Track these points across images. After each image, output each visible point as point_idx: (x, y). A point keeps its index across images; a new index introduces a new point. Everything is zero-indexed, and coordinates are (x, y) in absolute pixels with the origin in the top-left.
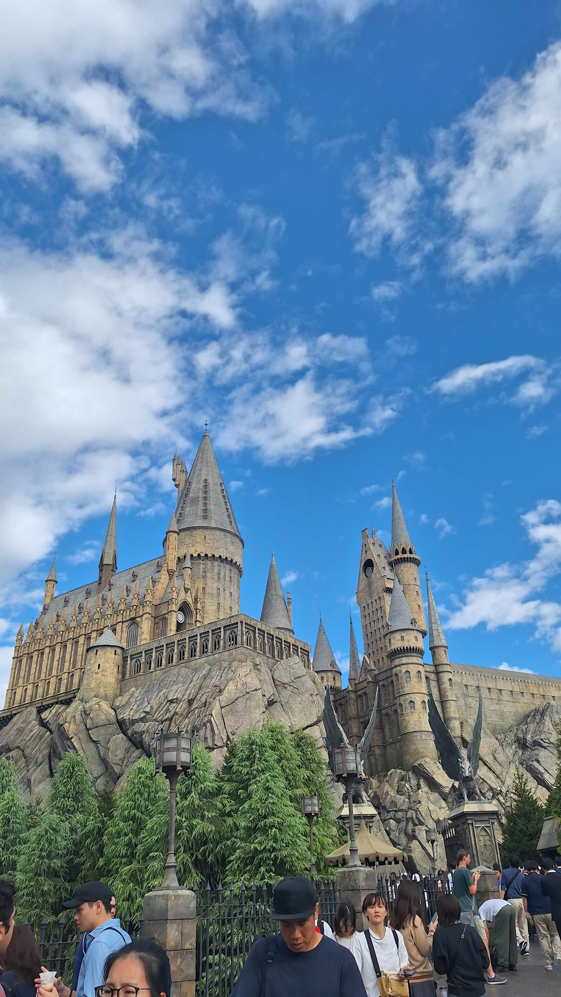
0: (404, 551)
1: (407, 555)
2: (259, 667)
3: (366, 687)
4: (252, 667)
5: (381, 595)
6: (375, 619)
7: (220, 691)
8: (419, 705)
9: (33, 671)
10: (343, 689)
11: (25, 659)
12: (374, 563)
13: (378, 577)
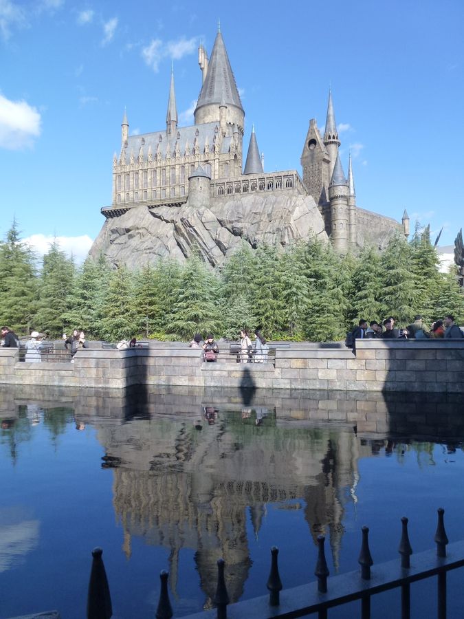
0: (334, 138)
1: (335, 140)
7: (290, 212)
8: (344, 226)
9: (131, 184)
11: (123, 175)
12: (317, 142)
13: (319, 151)
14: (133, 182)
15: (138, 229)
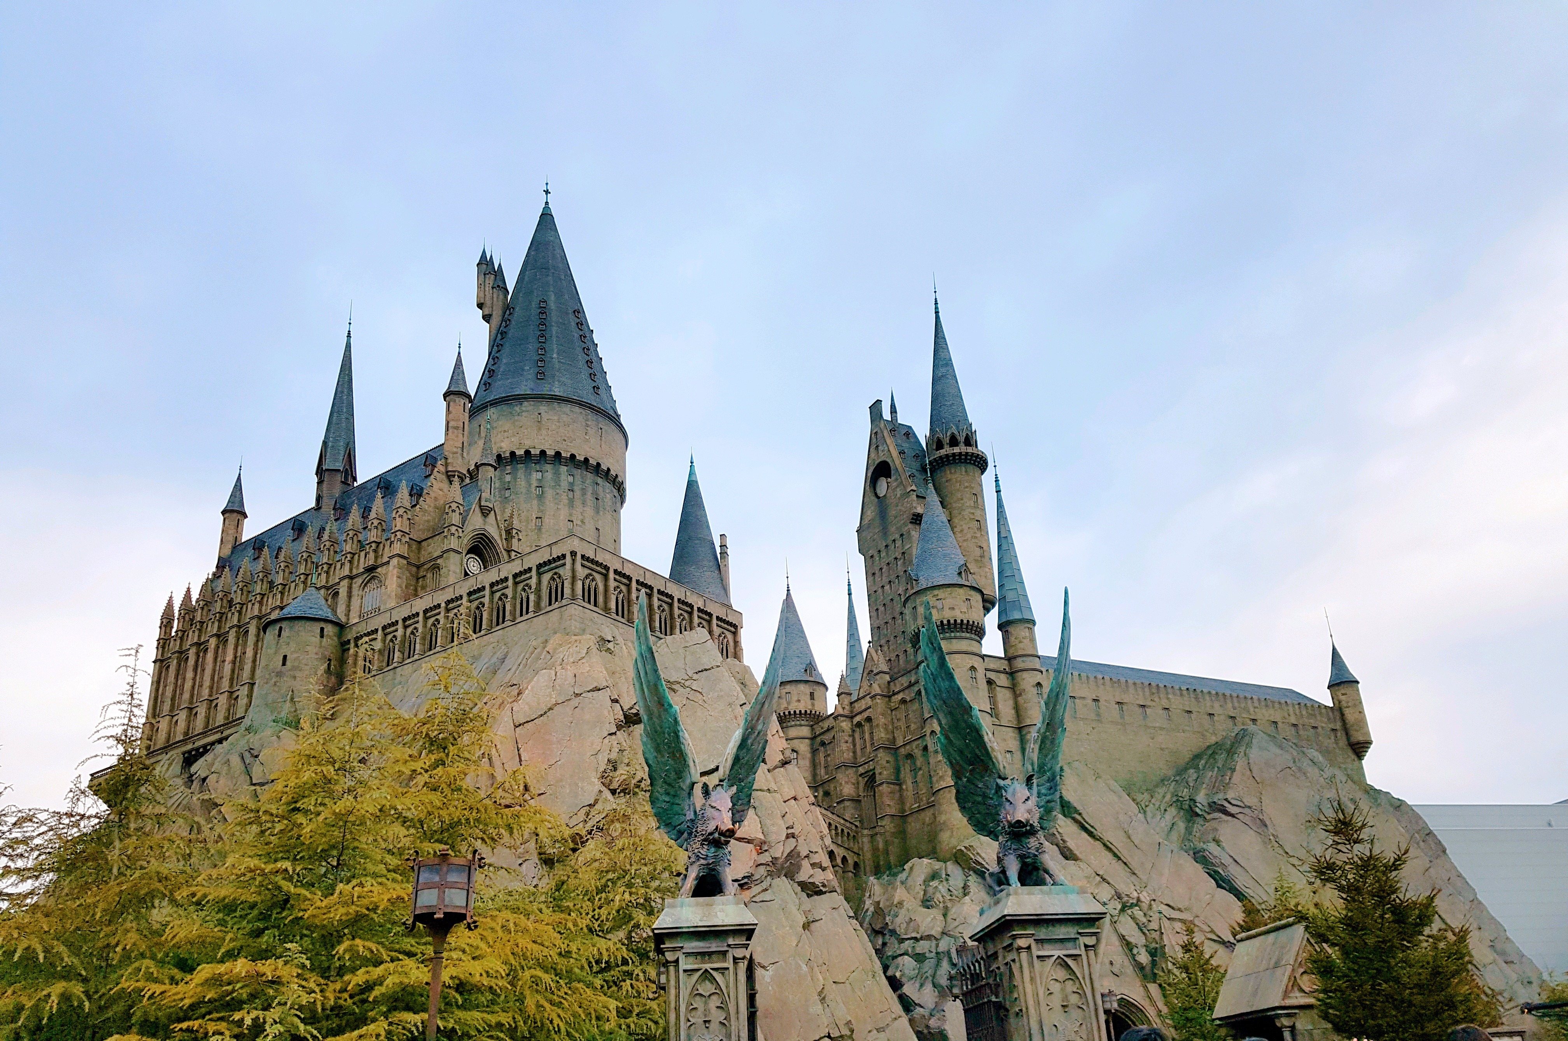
1: (958, 450)
2: (610, 645)
3: (870, 707)
4: (591, 644)
5: (904, 530)
6: (893, 577)
7: (520, 694)
9: (188, 685)
10: (829, 713)
11: (175, 661)
12: (892, 468)
13: (898, 495)
14: (194, 679)
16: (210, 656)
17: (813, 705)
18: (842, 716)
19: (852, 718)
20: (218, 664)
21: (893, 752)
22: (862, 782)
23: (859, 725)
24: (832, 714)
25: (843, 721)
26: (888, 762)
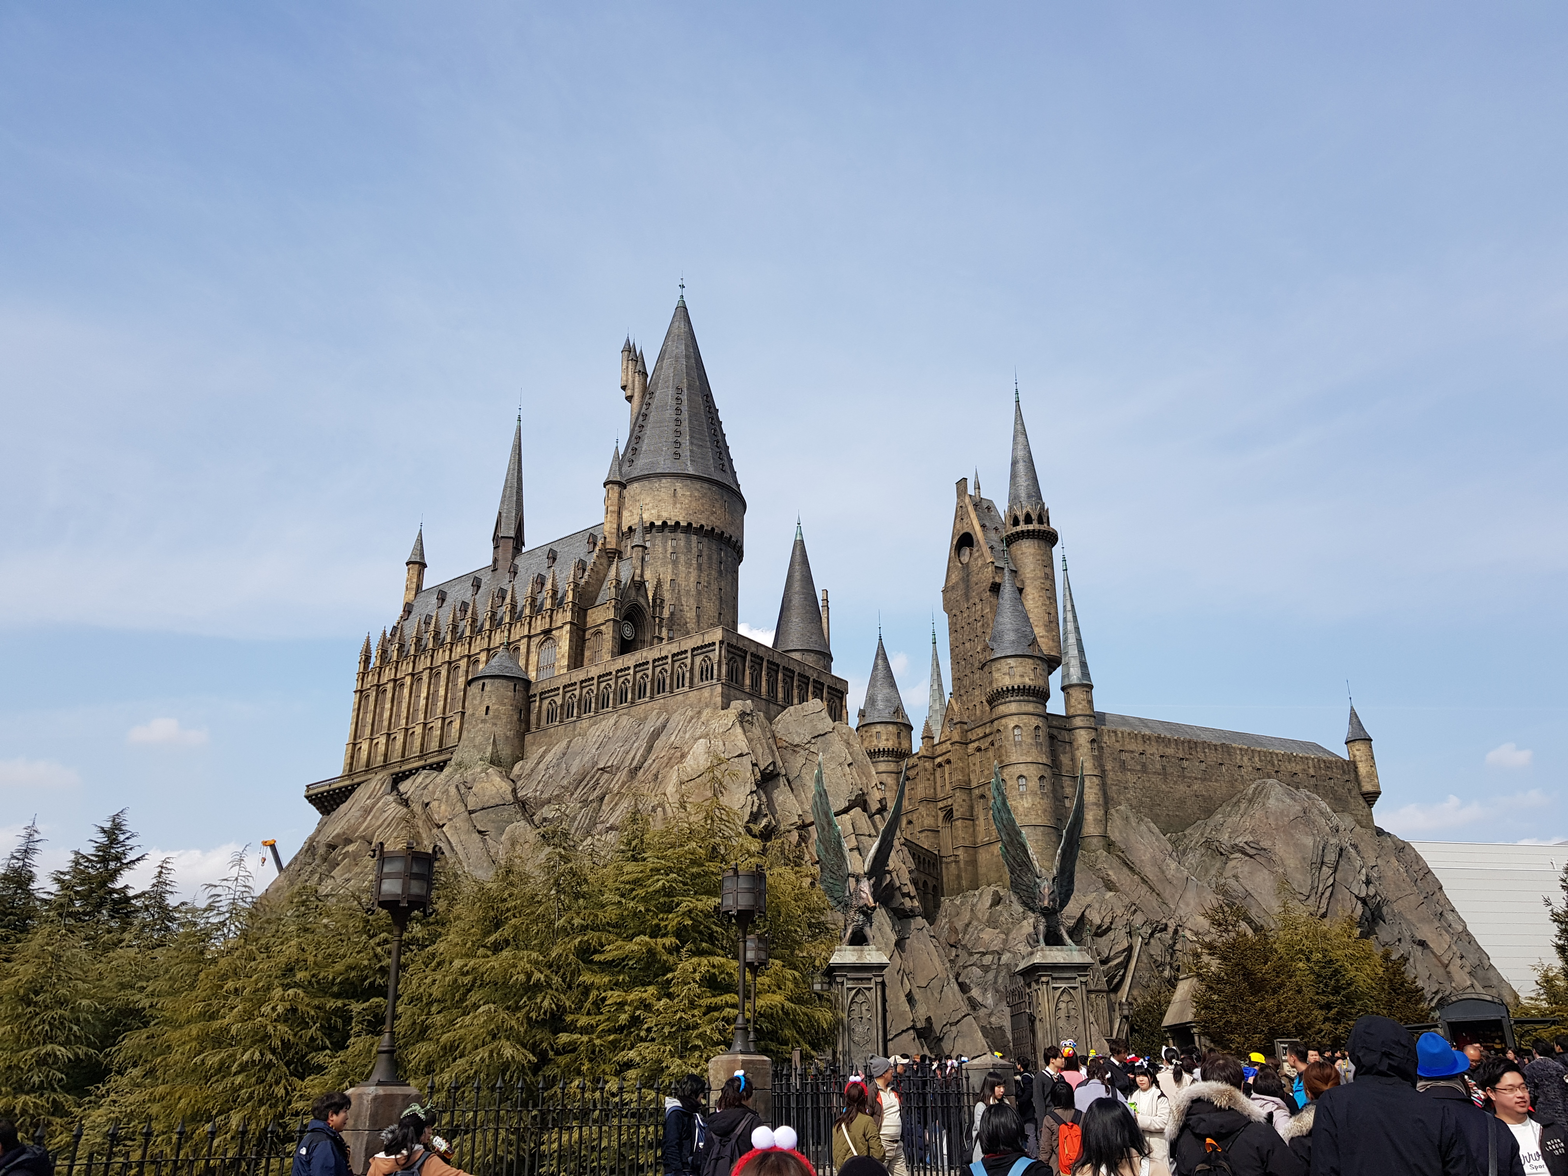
1: (1035, 525)
2: (750, 718)
3: (950, 751)
4: (736, 718)
5: (984, 596)
6: (972, 637)
7: (683, 756)
8: (1034, 783)
9: (386, 714)
10: (914, 752)
11: (374, 693)
12: (975, 540)
13: (979, 565)
14: (392, 709)
15: (348, 841)
16: (406, 691)
17: (900, 743)
18: (925, 757)
19: (934, 758)
20: (413, 699)
21: (968, 792)
22: (941, 815)
23: (940, 765)
24: (917, 753)
25: (925, 762)
26: (964, 800)
